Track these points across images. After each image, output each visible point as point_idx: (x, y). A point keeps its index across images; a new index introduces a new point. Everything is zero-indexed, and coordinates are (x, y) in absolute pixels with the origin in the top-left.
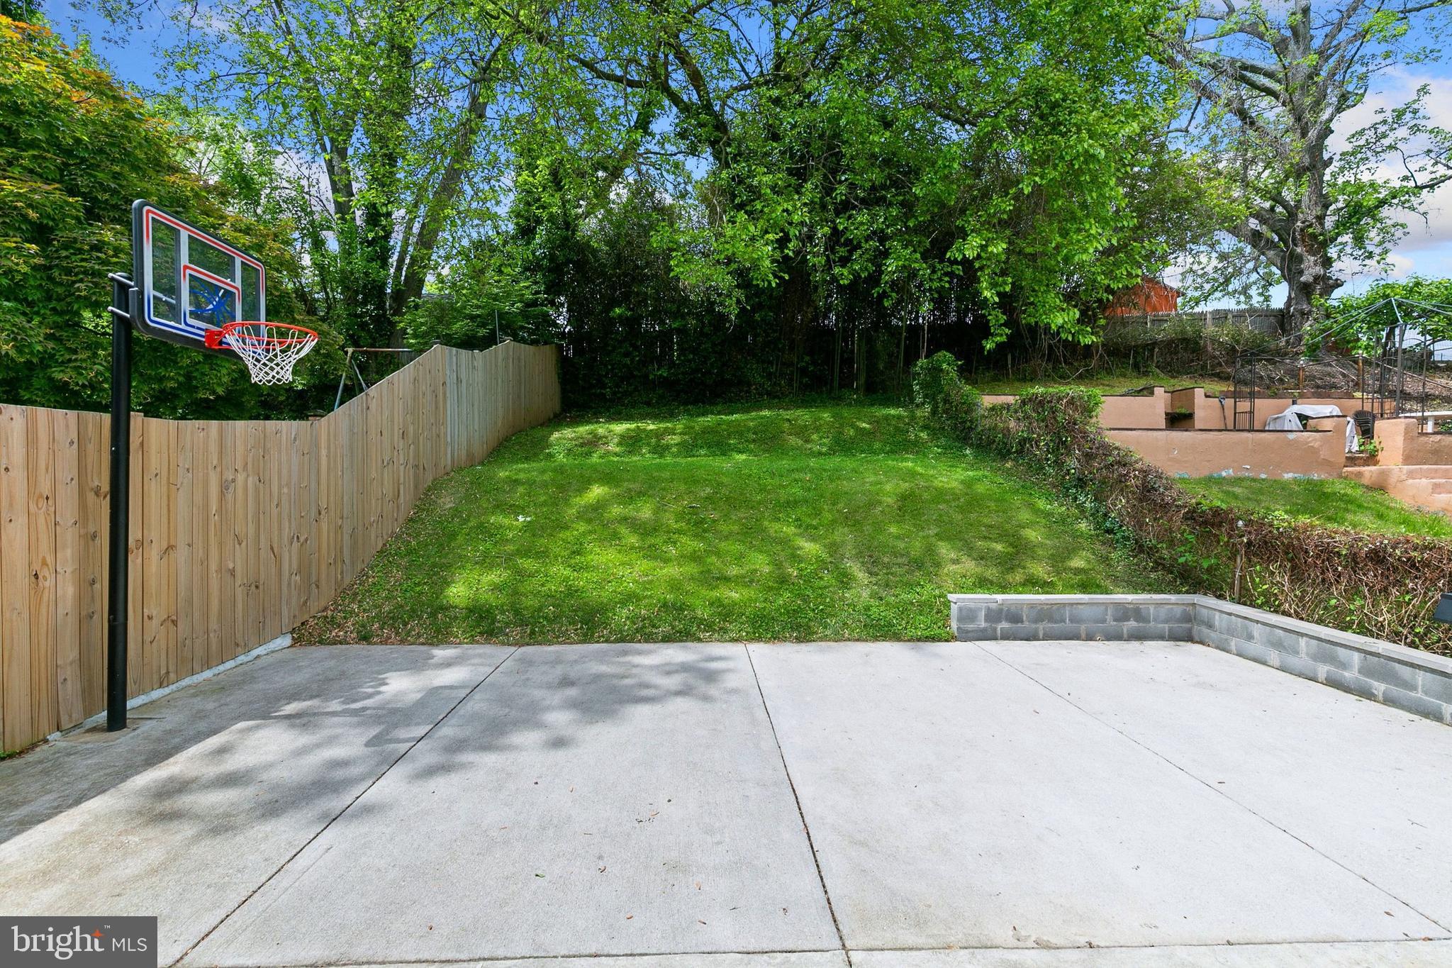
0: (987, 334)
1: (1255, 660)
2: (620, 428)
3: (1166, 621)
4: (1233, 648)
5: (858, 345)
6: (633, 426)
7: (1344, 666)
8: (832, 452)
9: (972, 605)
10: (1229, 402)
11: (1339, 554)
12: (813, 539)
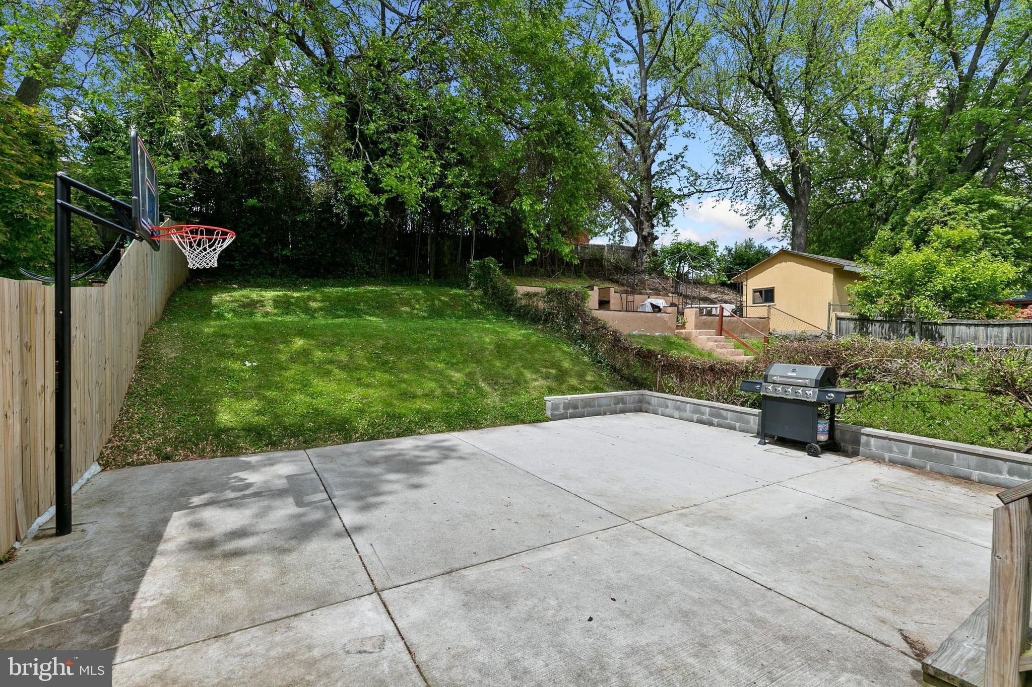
0: (527, 253)
1: (669, 416)
2: (269, 294)
3: (633, 403)
4: (660, 412)
5: (431, 247)
6: (280, 293)
7: (703, 414)
8: (430, 317)
9: (558, 402)
10: (624, 296)
11: (698, 368)
12: (458, 371)
